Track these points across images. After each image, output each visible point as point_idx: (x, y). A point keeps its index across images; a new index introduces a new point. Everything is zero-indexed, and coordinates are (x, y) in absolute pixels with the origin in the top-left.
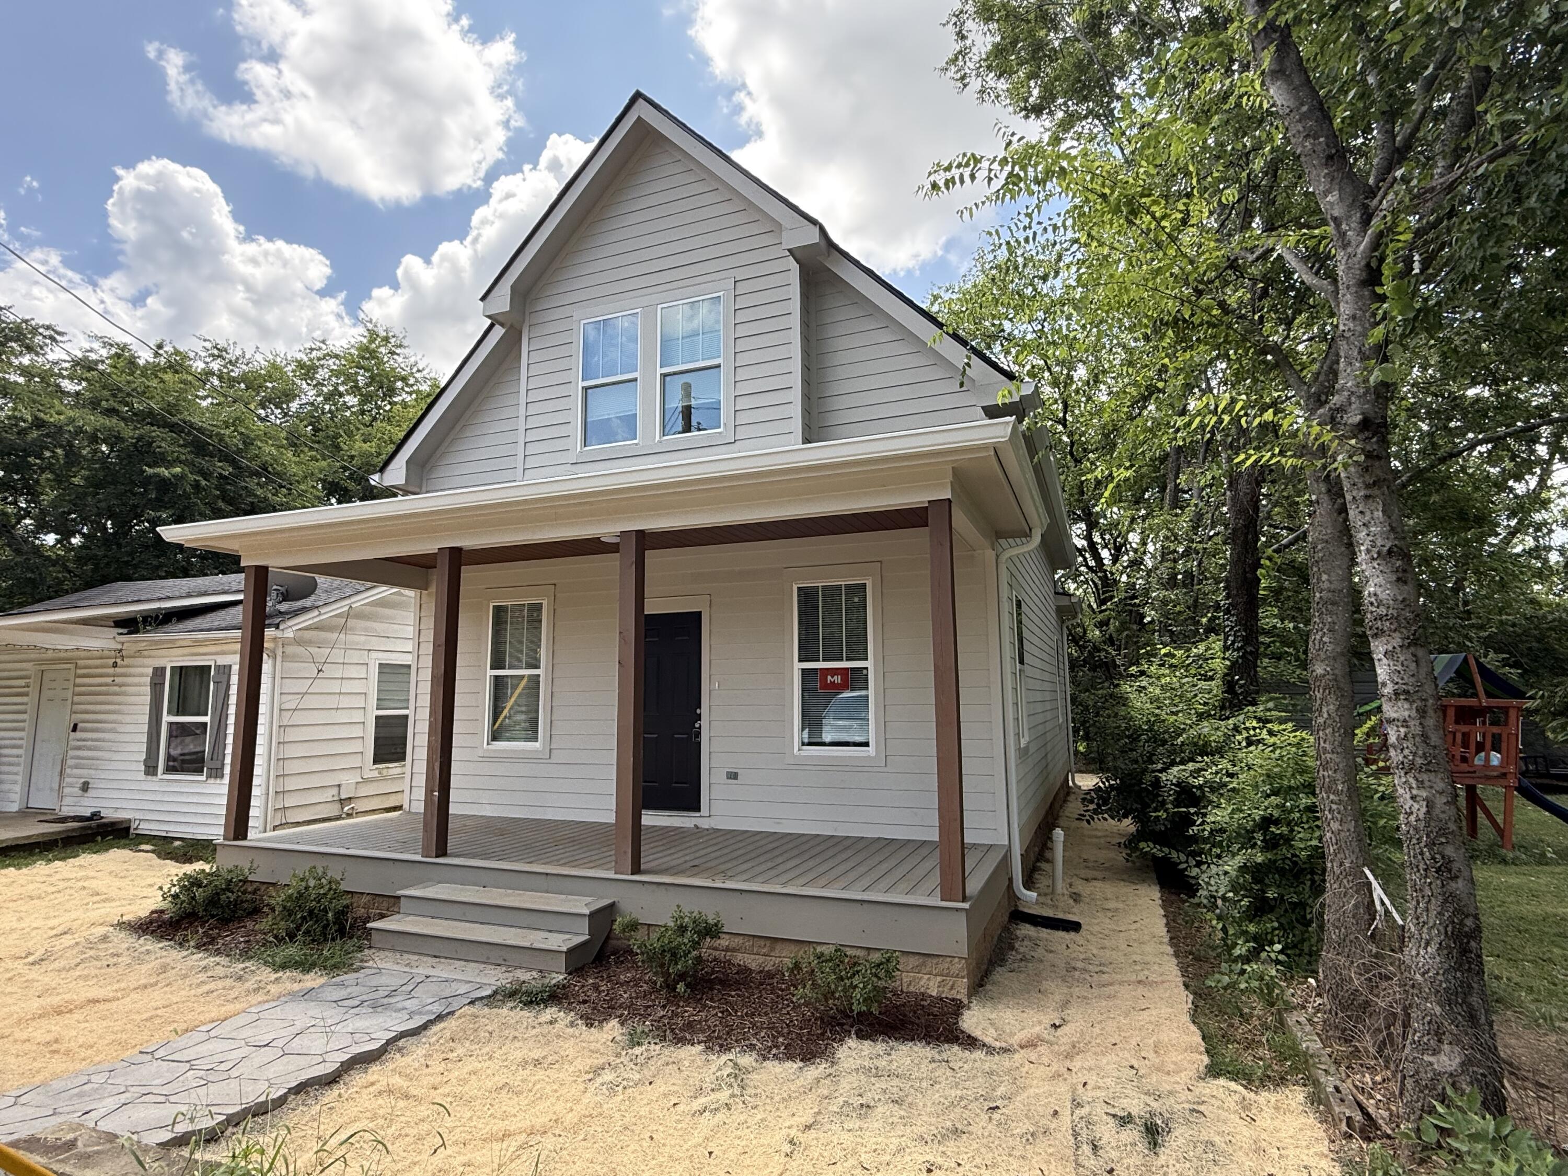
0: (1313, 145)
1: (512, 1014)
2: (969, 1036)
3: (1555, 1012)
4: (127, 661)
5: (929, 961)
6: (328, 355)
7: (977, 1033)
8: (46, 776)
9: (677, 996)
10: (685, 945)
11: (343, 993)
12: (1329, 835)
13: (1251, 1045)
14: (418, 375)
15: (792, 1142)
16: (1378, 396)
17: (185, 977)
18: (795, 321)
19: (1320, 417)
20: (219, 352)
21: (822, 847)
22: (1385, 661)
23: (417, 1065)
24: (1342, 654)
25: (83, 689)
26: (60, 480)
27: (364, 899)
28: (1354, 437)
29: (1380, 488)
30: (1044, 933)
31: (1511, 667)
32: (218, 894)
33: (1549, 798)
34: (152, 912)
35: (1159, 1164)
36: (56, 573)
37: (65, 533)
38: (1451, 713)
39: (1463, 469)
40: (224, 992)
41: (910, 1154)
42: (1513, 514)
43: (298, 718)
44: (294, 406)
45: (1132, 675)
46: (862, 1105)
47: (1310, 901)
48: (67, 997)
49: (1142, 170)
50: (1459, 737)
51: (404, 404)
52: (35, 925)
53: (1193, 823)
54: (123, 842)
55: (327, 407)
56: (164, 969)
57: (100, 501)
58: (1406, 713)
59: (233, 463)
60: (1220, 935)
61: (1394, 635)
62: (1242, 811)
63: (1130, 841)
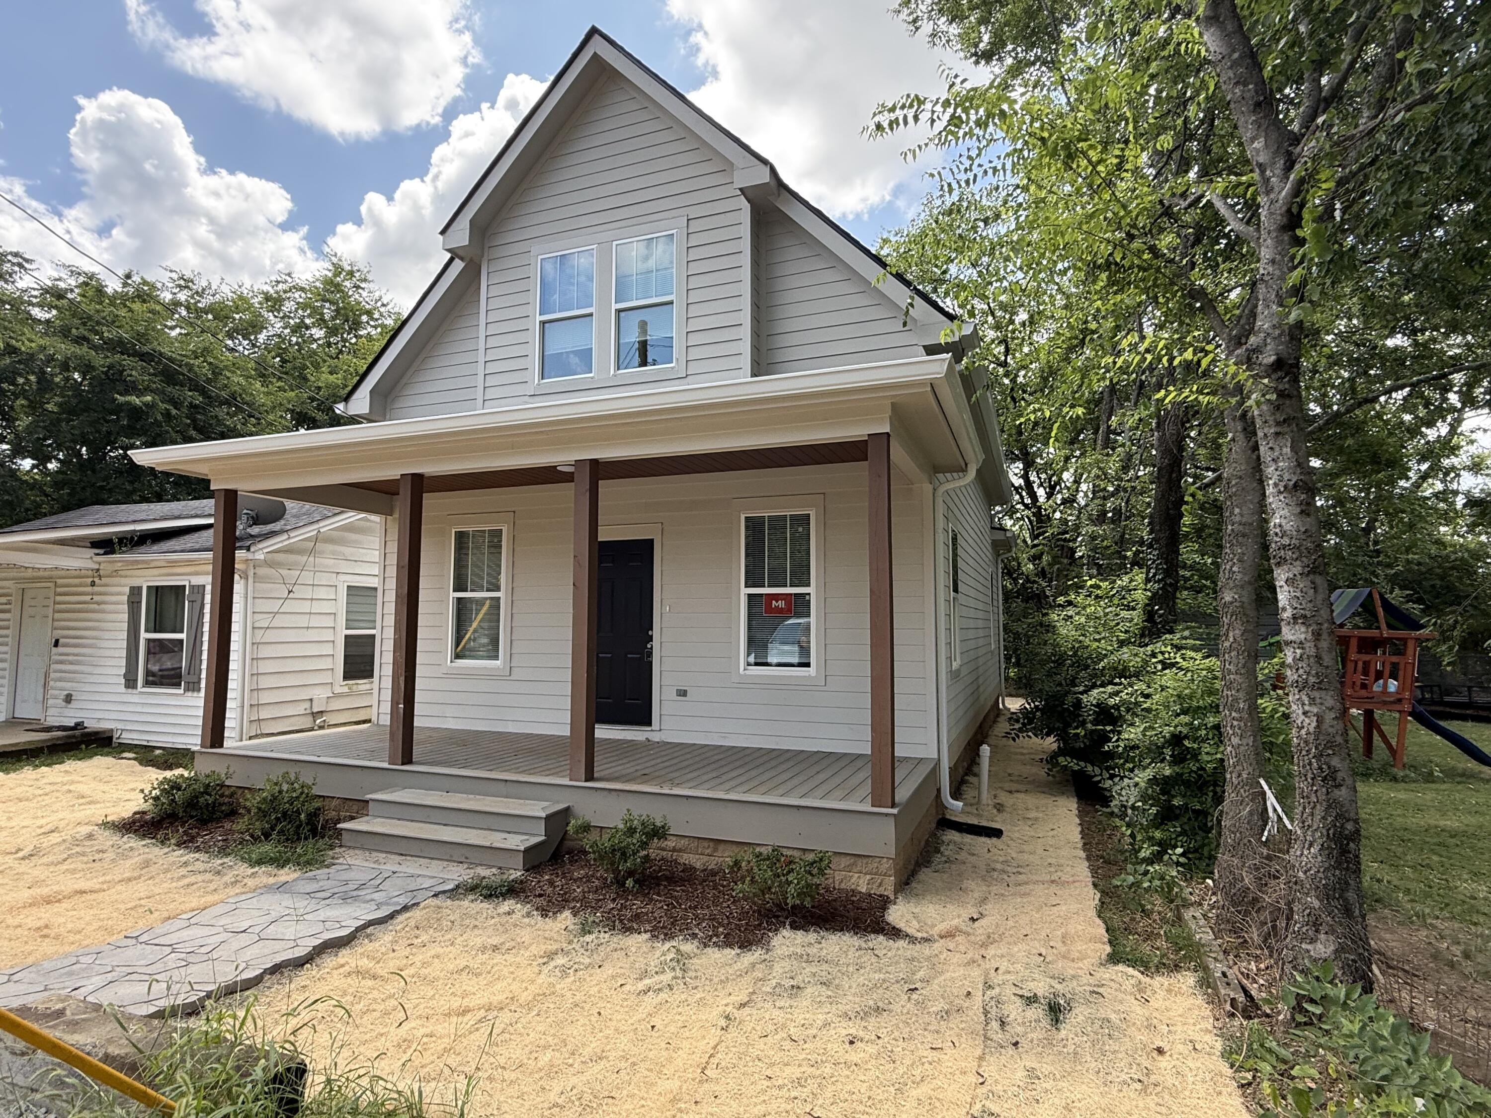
0: (1243, 91)
1: (473, 905)
2: (894, 928)
3: (1427, 911)
4: (105, 580)
5: (860, 862)
6: (294, 287)
7: (901, 925)
8: (30, 688)
9: (626, 891)
10: (634, 845)
11: (314, 886)
12: (1229, 749)
13: (1149, 936)
14: (382, 309)
15: (727, 1017)
16: (1292, 338)
17: (167, 871)
18: (746, 260)
19: (1237, 356)
20: (185, 283)
21: (765, 758)
22: (1286, 588)
23: (384, 949)
24: (1250, 583)
25: (63, 606)
26: (34, 406)
27: (335, 803)
28: (1268, 376)
29: (1289, 426)
30: (968, 838)
31: (1414, 603)
32: (197, 797)
33: (1442, 723)
34: (135, 813)
35: (1060, 1038)
36: (33, 496)
37: (42, 459)
38: (1354, 643)
39: (1379, 416)
40: (204, 885)
41: (835, 1028)
42: (1423, 459)
43: (270, 636)
44: (262, 337)
45: (1060, 605)
46: (793, 986)
47: (1211, 810)
48: (56, 888)
49: (1080, 115)
50: (1360, 664)
51: (369, 337)
52: (24, 824)
53: (1109, 740)
54: (106, 750)
55: (294, 339)
56: (147, 864)
57: (73, 427)
58: (1303, 636)
59: (203, 392)
60: (1128, 840)
61: (1295, 563)
62: (1153, 729)
63: (1052, 758)
